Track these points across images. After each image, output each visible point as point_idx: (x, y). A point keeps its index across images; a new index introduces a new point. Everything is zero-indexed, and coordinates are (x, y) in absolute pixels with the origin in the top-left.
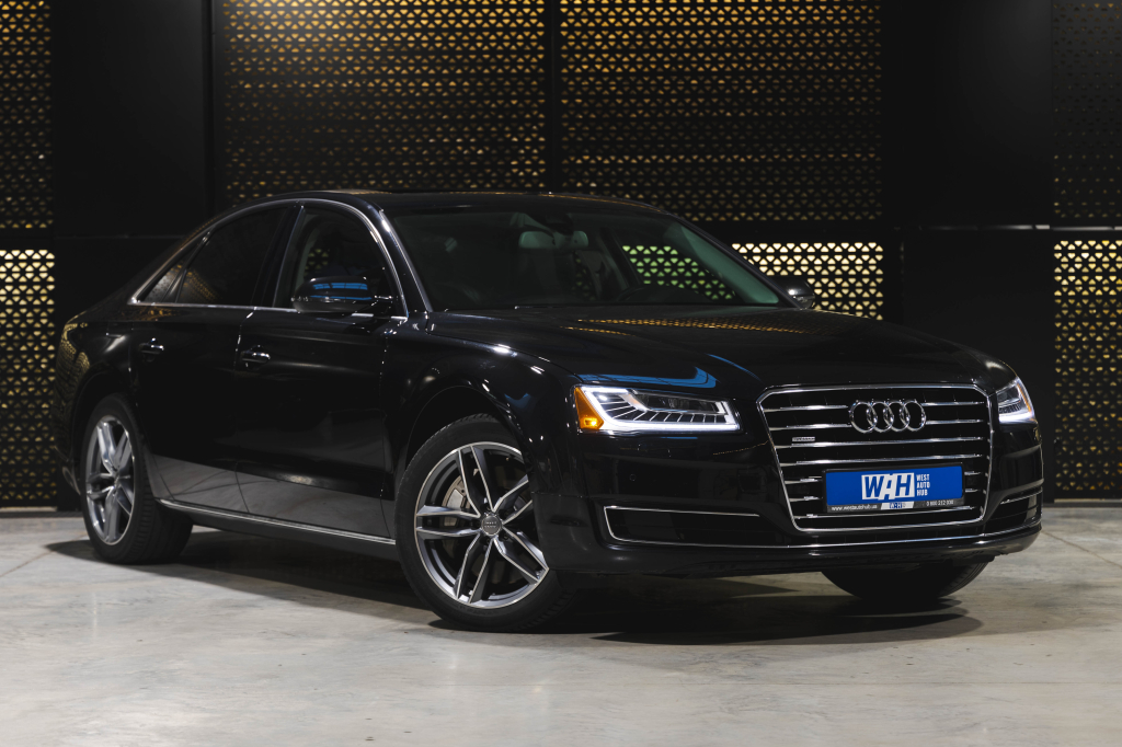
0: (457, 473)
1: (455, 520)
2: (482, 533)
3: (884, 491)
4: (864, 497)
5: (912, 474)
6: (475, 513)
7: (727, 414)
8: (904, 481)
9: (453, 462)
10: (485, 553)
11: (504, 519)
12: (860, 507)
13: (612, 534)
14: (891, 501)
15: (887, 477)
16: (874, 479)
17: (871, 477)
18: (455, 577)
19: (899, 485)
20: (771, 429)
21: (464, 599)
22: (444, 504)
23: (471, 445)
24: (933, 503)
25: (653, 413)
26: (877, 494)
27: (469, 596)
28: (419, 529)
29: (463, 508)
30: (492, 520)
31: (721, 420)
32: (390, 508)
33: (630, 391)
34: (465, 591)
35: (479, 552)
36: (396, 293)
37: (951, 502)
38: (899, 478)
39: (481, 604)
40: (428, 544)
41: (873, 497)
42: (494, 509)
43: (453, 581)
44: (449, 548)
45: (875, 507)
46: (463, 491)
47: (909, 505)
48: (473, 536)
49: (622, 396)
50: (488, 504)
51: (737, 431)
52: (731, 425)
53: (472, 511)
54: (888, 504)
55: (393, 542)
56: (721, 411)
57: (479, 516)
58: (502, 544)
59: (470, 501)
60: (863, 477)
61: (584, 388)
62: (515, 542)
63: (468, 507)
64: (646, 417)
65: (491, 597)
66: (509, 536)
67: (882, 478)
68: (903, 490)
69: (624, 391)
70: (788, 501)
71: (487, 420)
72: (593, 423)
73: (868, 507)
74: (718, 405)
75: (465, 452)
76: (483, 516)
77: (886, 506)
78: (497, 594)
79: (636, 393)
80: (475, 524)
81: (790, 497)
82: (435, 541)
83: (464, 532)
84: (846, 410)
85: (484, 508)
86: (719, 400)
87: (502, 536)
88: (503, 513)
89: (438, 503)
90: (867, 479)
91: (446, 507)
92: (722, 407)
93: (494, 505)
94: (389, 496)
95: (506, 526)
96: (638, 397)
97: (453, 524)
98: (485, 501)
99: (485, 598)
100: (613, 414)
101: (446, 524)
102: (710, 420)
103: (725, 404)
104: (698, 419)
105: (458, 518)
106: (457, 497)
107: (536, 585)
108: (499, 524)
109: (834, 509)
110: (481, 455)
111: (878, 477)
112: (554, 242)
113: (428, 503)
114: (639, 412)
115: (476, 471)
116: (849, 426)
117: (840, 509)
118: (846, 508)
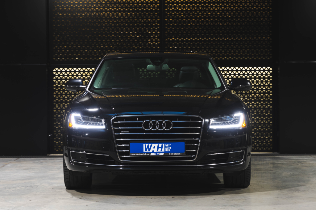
3: (152, 149)
4: (144, 151)
5: (164, 144)
8: (160, 146)
12: (142, 154)
13: (72, 160)
14: (155, 153)
15: (153, 145)
16: (148, 145)
17: (147, 145)
19: (158, 148)
24: (172, 154)
25: (85, 122)
26: (149, 150)
45: (148, 154)
47: (162, 154)
60: (144, 145)
64: (83, 124)
67: (151, 145)
68: (160, 149)
72: (71, 125)
73: (146, 154)
74: (102, 120)
77: (152, 154)
81: (118, 150)
90: (145, 145)
100: (77, 122)
102: (99, 125)
109: (132, 154)
111: (150, 145)
116: (142, 128)
117: (135, 154)
118: (137, 154)
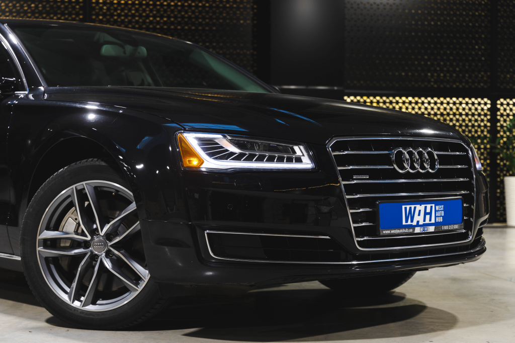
0: (71, 205)
1: (70, 241)
2: (92, 252)
3: (416, 218)
4: (404, 223)
5: (433, 205)
6: (86, 236)
7: (303, 155)
8: (428, 210)
9: (69, 196)
10: (94, 267)
11: (110, 241)
12: (401, 231)
13: (212, 254)
14: (421, 226)
15: (418, 207)
16: (410, 208)
17: (408, 207)
18: (69, 286)
19: (426, 214)
20: (339, 168)
21: (77, 304)
22: (60, 229)
23: (84, 183)
24: (446, 228)
25: (244, 155)
26: (412, 221)
27: (81, 301)
28: (40, 249)
29: (76, 232)
30: (100, 241)
31: (299, 160)
32: (16, 233)
33: (225, 137)
34: (77, 298)
35: (89, 267)
36: (19, 76)
37: (456, 227)
38: (426, 207)
39: (91, 308)
40: (48, 260)
41: (409, 223)
42: (102, 234)
43: (68, 290)
44: (64, 264)
45: (411, 230)
46: (76, 219)
47: (432, 229)
48: (85, 254)
49: (217, 141)
50: (97, 229)
51: (312, 169)
52: (307, 164)
53: (83, 234)
54: (419, 228)
55: (19, 259)
56: (298, 153)
57: (89, 238)
58: (108, 260)
59: (82, 226)
60: (403, 207)
61: (185, 135)
62: (119, 258)
63: (80, 231)
64: (239, 158)
65: (99, 302)
66: (114, 254)
67: (415, 208)
68: (428, 217)
69: (220, 136)
70: (353, 225)
71: (97, 163)
72: (195, 162)
73: (406, 231)
74: (296, 148)
75: (79, 188)
76: (92, 238)
77: (417, 230)
78: (103, 299)
79: (230, 138)
80: (86, 244)
81: (354, 222)
82: (53, 258)
83: (77, 251)
84: (389, 154)
85: (94, 232)
86: (297, 145)
87: (109, 254)
88: (109, 236)
89: (56, 228)
90: (406, 208)
91: (62, 231)
92: (299, 150)
93: (102, 231)
94: (14, 223)
95: (111, 246)
96: (232, 142)
97: (68, 245)
98: (95, 226)
99: (94, 303)
100: (211, 155)
101: (62, 245)
102: (290, 160)
103: (302, 147)
104: (281, 160)
105: (72, 240)
106: (71, 224)
107: (137, 293)
108: (106, 245)
109: (384, 232)
110: (92, 190)
111: (413, 207)
112: (125, 53)
113: (48, 228)
114: (232, 154)
115: (86, 203)
116: (392, 167)
117: (389, 232)
118: (393, 232)
